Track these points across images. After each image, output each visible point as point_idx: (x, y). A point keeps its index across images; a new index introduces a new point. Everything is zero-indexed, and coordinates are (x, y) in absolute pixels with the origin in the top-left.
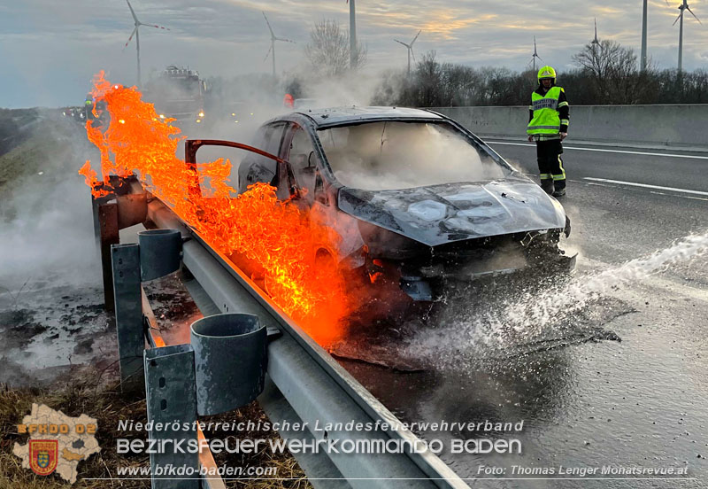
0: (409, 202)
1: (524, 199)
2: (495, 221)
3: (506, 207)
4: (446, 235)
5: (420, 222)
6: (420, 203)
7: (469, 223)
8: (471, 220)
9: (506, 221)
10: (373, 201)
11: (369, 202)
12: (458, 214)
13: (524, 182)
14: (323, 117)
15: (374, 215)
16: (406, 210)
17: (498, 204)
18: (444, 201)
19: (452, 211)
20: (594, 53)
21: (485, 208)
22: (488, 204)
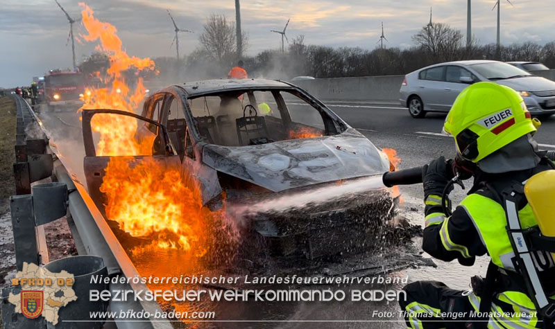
0: (260, 156)
1: (354, 151)
2: (330, 170)
3: (339, 158)
4: (288, 182)
5: (267, 172)
6: (269, 156)
7: (308, 172)
8: (309, 169)
9: (339, 169)
10: (230, 155)
11: (227, 157)
12: (299, 164)
13: (356, 137)
14: (194, 88)
15: (231, 167)
16: (256, 162)
17: (333, 156)
18: (288, 154)
19: (294, 163)
20: (429, 34)
21: (321, 159)
22: (324, 155)
